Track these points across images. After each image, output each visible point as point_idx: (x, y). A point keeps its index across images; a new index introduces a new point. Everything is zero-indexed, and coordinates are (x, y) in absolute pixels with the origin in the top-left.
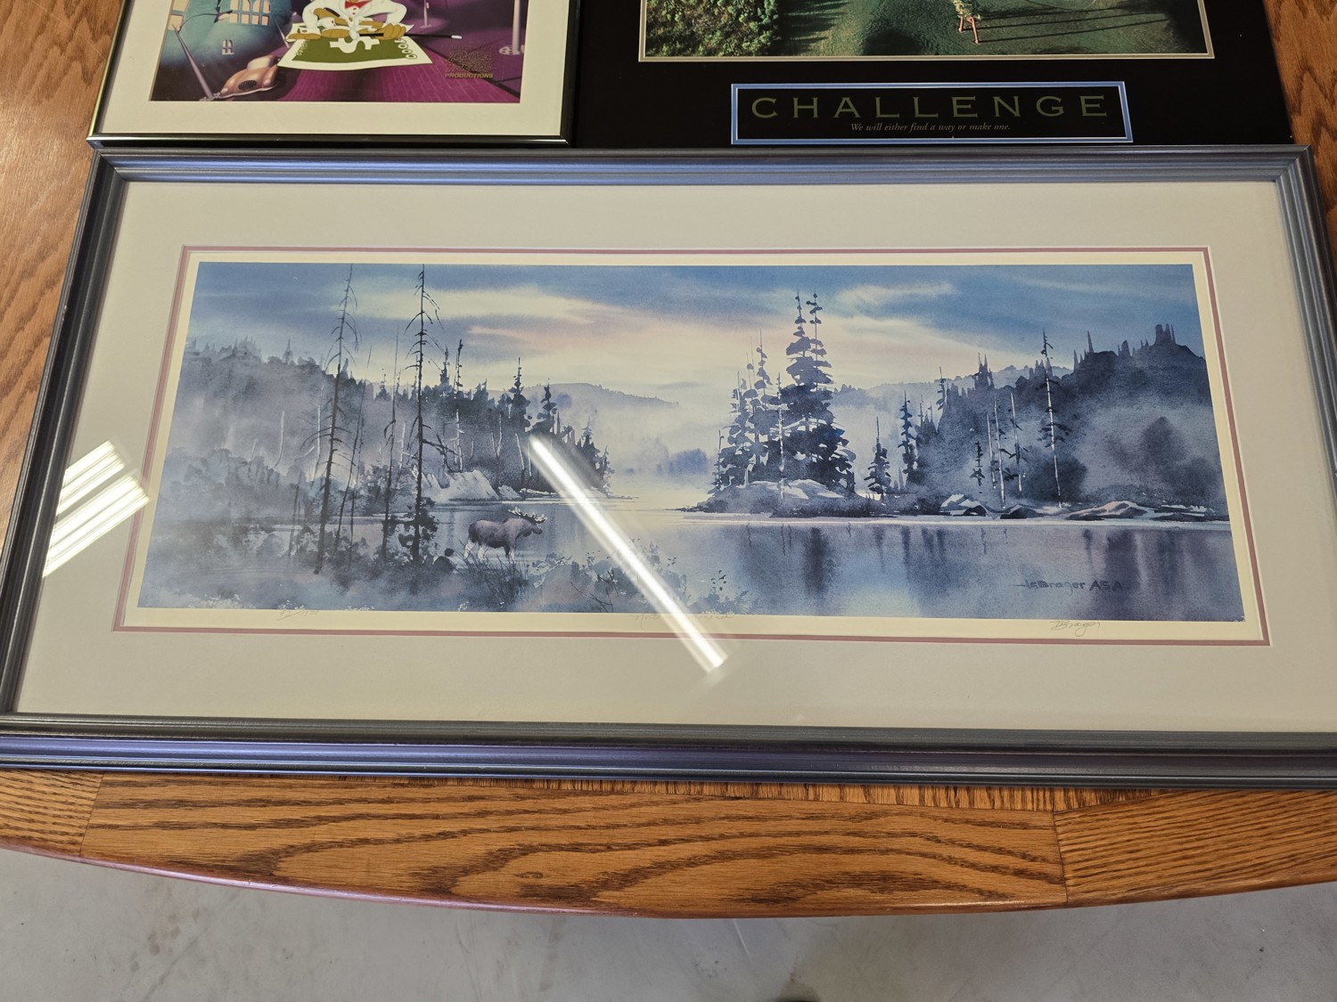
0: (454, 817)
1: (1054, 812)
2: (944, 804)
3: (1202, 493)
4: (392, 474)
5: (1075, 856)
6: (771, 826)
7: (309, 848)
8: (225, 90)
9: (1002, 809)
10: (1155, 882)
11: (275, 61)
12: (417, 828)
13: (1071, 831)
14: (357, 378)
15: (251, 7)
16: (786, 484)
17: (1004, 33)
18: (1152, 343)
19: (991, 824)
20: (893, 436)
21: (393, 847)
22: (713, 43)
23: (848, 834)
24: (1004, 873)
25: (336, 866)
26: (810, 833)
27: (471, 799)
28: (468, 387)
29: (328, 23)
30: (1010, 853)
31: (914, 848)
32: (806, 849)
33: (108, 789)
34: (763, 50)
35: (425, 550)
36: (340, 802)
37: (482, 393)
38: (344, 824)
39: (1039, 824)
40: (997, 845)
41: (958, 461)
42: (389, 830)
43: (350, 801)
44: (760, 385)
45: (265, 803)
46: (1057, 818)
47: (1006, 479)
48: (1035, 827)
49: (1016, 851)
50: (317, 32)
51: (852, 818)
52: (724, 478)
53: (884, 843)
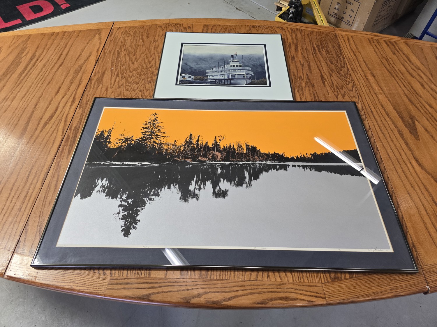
1: (322, 283)
2: (298, 282)
5: (327, 293)
6: (261, 287)
7: (158, 293)
9: (311, 282)
10: (345, 298)
12: (182, 288)
13: (326, 287)
19: (309, 286)
21: (177, 292)
23: (278, 288)
24: (312, 297)
26: (269, 288)
30: (313, 292)
31: (292, 291)
32: (269, 292)
33: (111, 281)
38: (165, 287)
40: (310, 291)
42: (176, 289)
43: (166, 282)
48: (318, 286)
51: (278, 285)
53: (286, 290)
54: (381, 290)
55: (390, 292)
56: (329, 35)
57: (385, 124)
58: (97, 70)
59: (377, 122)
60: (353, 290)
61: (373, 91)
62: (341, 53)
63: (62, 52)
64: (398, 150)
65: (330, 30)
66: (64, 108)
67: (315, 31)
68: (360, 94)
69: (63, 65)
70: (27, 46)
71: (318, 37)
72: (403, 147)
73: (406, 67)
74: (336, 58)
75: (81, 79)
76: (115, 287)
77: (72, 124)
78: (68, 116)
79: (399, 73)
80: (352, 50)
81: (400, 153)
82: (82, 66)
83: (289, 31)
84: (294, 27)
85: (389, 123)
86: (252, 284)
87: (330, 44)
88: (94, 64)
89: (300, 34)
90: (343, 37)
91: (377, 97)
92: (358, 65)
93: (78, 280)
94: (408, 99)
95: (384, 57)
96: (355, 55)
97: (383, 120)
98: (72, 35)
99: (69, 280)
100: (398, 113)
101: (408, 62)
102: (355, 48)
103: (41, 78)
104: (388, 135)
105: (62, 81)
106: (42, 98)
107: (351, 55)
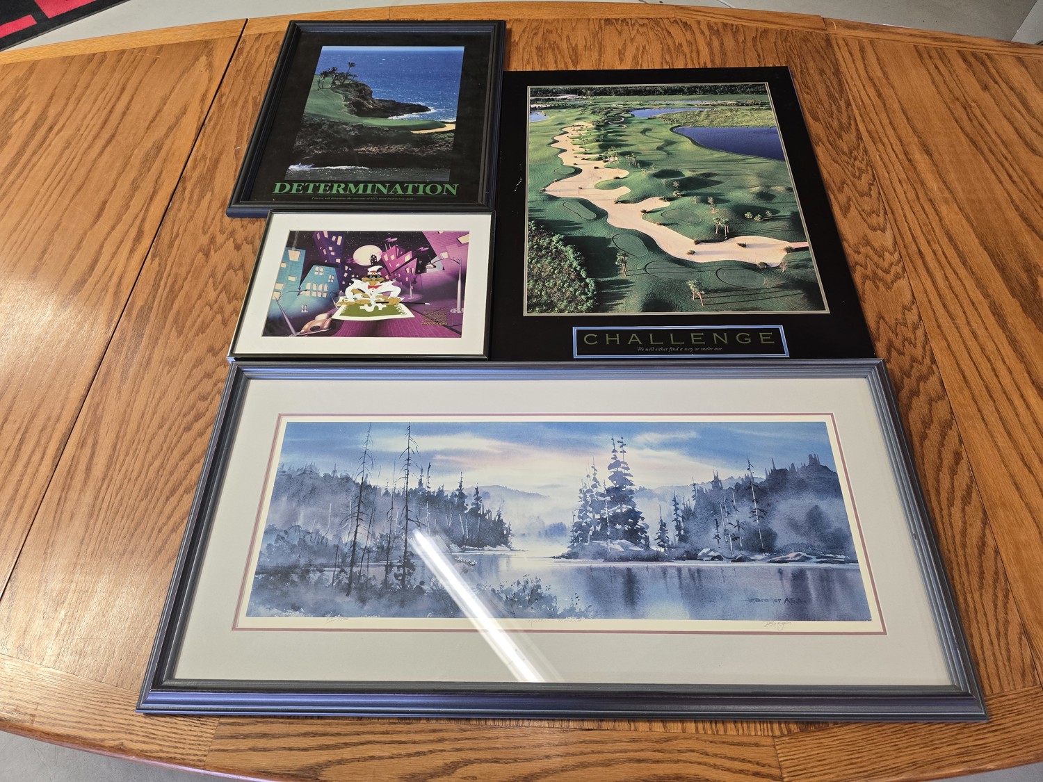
0: (424, 742)
1: (774, 737)
2: (709, 732)
3: (842, 548)
4: (390, 538)
5: (788, 764)
6: (610, 747)
7: (340, 762)
8: (302, 331)
9: (743, 735)
11: (330, 316)
12: (402, 750)
13: (784, 748)
14: (373, 485)
15: (317, 288)
16: (611, 542)
17: (717, 300)
18: (807, 465)
19: (738, 744)
20: (669, 515)
21: (389, 761)
22: (563, 306)
23: (655, 751)
24: (747, 774)
25: (355, 773)
26: (633, 751)
27: (434, 731)
28: (434, 489)
29: (359, 296)
30: (749, 762)
31: (694, 759)
32: (630, 760)
33: (222, 727)
34: (589, 310)
35: (409, 582)
36: (358, 734)
37: (441, 492)
38: (360, 747)
39: (765, 744)
40: (742, 757)
41: (706, 530)
42: (387, 751)
43: (364, 733)
44: (594, 486)
45: (314, 734)
46: (776, 740)
47: (733, 539)
48: (764, 746)
49: (753, 760)
50: (353, 301)
51: (657, 742)
52: (576, 539)
53: (676, 756)
54: (934, 757)
55: (957, 760)
56: (811, 39)
57: (956, 288)
58: (201, 152)
59: (934, 282)
60: (856, 756)
61: (926, 194)
62: (842, 91)
63: (113, 108)
64: (989, 360)
65: (813, 27)
66: (113, 257)
67: (772, 29)
68: (891, 203)
69: (114, 142)
70: (27, 93)
71: (780, 46)
72: (1002, 351)
73: (1016, 125)
74: (827, 105)
75: (159, 177)
76: (231, 744)
77: (133, 301)
78: (123, 280)
79: (998, 141)
80: (870, 79)
81: (994, 369)
82: (163, 144)
83: (702, 33)
84: (716, 20)
85: (967, 287)
86: (587, 739)
87: (811, 65)
88: (193, 136)
89: (731, 37)
90: (847, 44)
91: (936, 210)
92: (886, 122)
93: (138, 724)
94: (1020, 216)
95: (957, 99)
96: (880, 95)
97: (952, 276)
98: (138, 58)
99: (115, 725)
100: (992, 256)
101: (1023, 111)
102: (880, 74)
103: (58, 178)
104: (964, 319)
105: (111, 185)
106: (59, 231)
107: (868, 94)
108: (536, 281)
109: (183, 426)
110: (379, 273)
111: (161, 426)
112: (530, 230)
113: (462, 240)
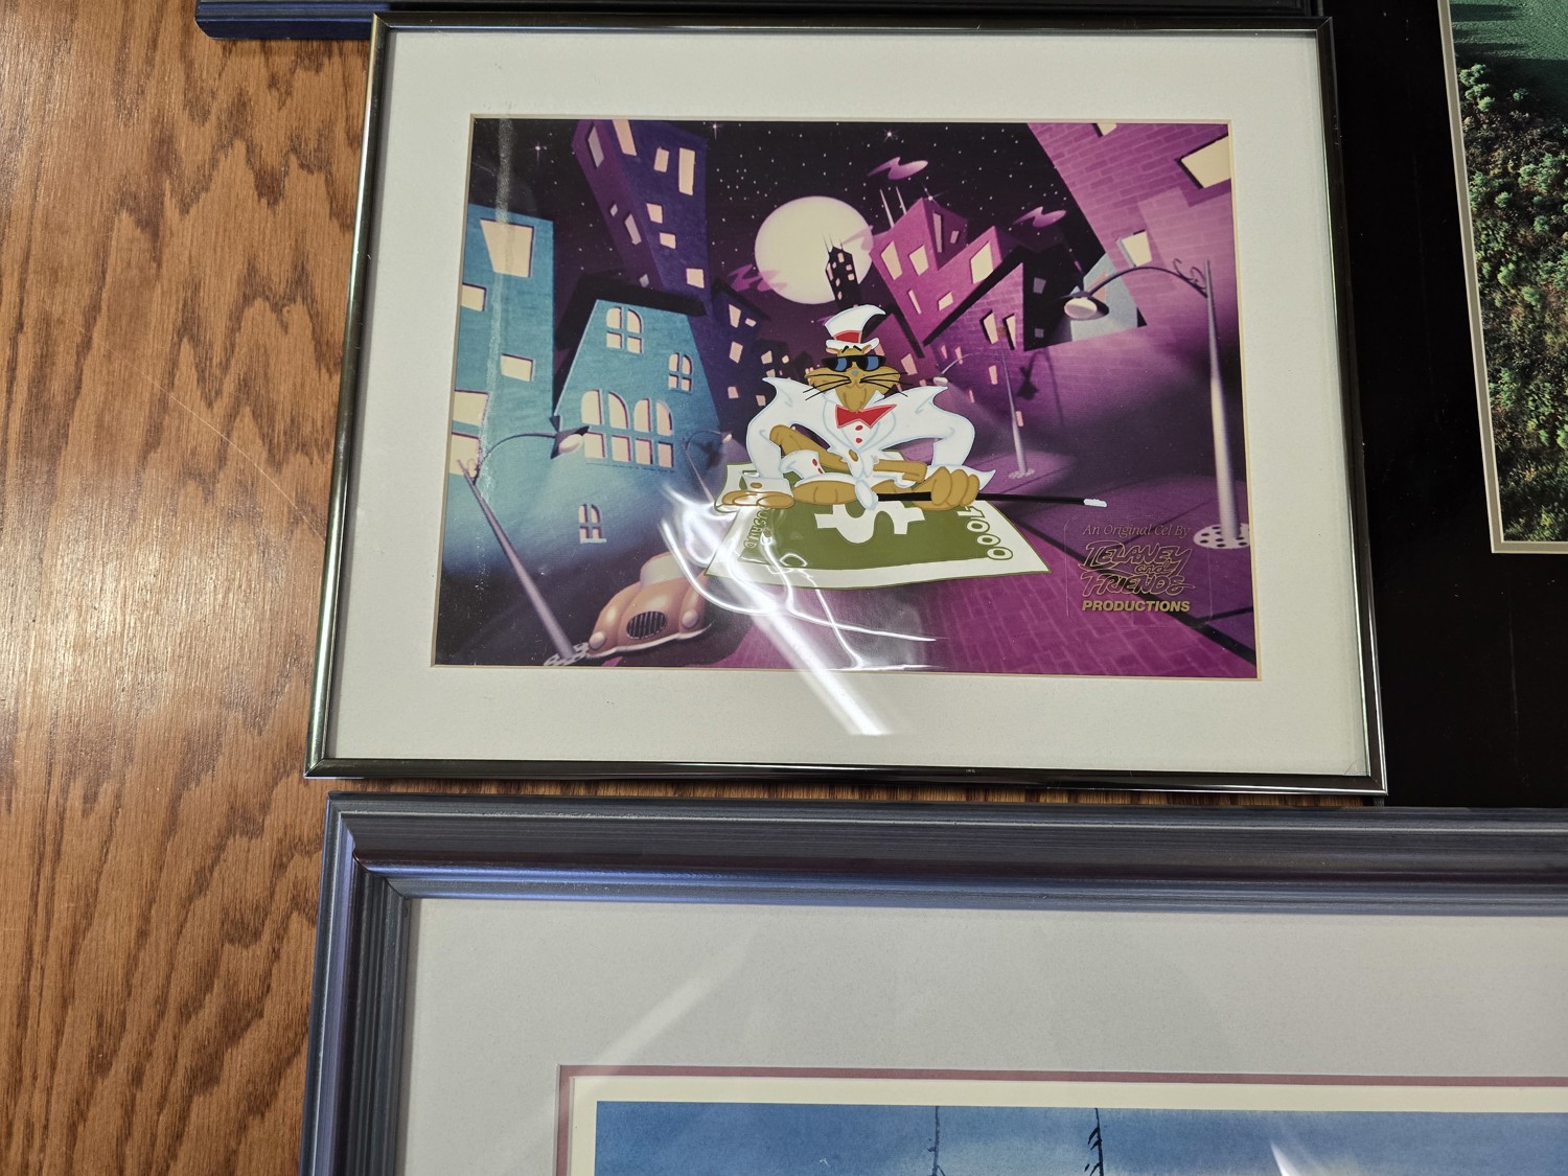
29: (806, 464)
108: (1525, 375)
109: (184, 1062)
110: (874, 343)
111: (99, 1064)
112: (1469, 110)
113: (1203, 166)
